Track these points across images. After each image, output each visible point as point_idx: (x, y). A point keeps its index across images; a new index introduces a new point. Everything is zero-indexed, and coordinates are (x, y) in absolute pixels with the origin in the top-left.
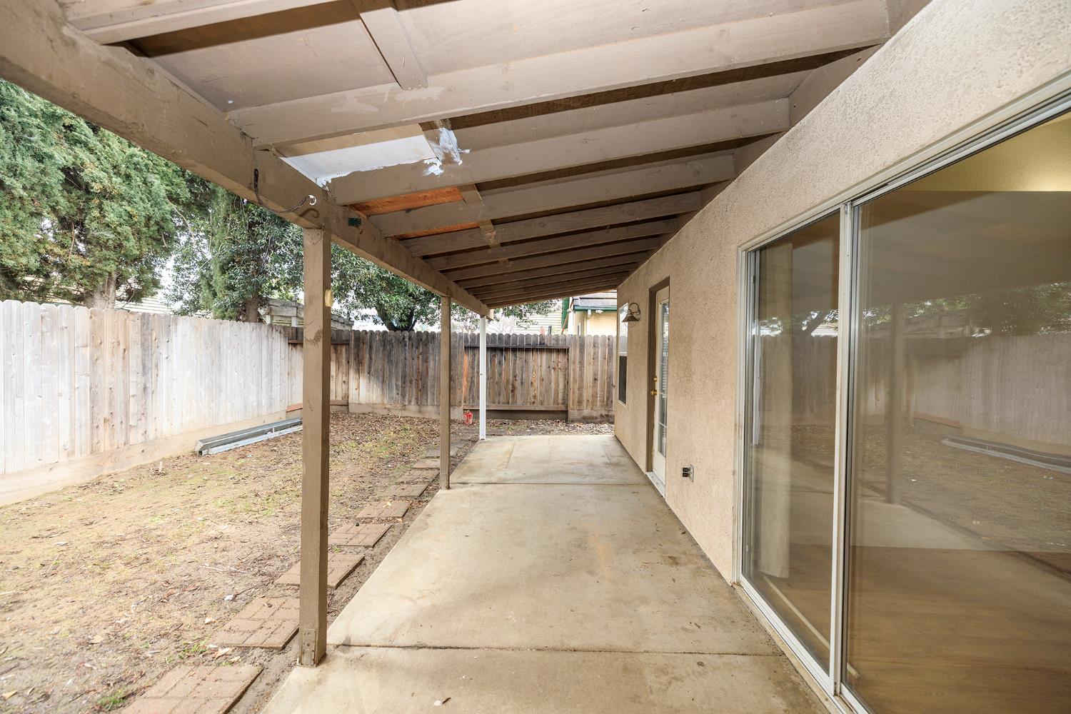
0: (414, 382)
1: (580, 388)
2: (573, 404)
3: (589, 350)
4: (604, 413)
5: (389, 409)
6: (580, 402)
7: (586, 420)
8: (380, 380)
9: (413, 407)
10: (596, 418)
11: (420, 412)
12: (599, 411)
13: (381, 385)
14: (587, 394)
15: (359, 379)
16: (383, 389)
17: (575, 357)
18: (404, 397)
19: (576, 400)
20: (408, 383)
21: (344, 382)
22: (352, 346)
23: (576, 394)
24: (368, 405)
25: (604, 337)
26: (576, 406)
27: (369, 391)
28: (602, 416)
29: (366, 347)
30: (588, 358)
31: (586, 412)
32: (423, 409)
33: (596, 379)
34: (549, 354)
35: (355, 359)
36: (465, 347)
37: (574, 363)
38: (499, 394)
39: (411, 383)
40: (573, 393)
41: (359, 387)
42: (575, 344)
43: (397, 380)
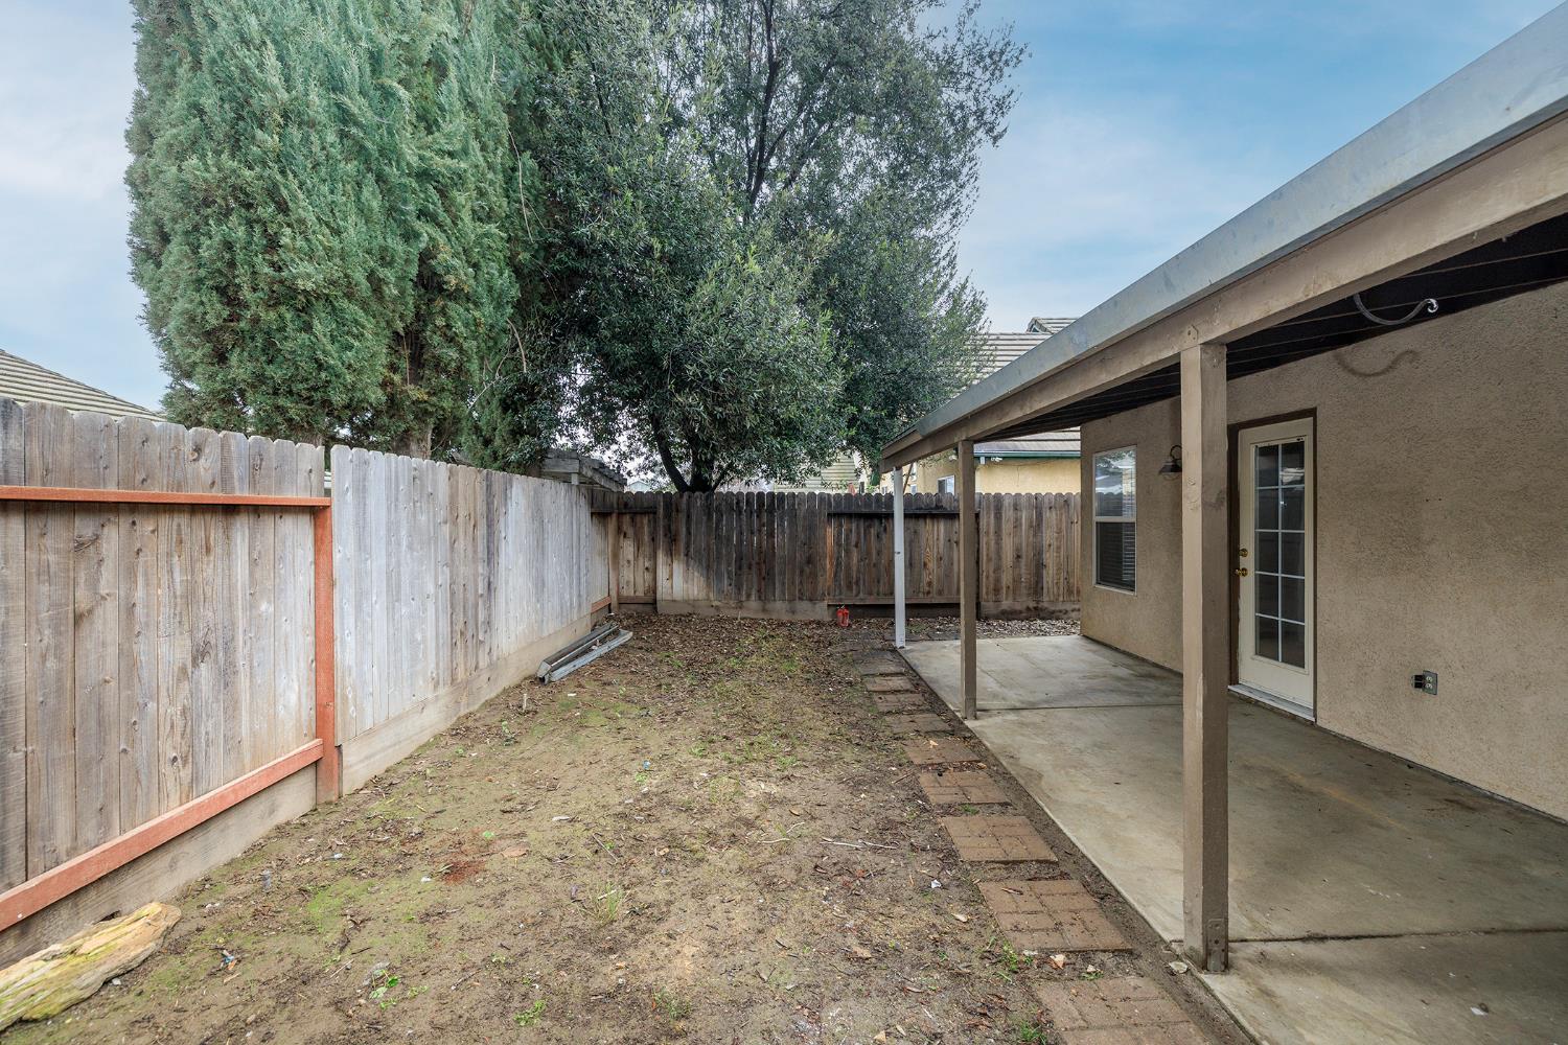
0: (754, 569)
1: (998, 569)
2: (987, 593)
3: (1008, 514)
4: (1032, 605)
5: (717, 608)
6: (997, 590)
7: (1009, 615)
8: (704, 565)
9: (754, 604)
10: (1021, 612)
11: (764, 610)
12: (1025, 602)
13: (705, 572)
14: (1006, 579)
15: (671, 565)
16: (708, 578)
17: (988, 525)
18: (739, 588)
19: (992, 586)
20: (745, 569)
21: (647, 569)
22: (661, 516)
23: (991, 579)
24: (686, 602)
25: (1029, 495)
26: (992, 597)
27: (687, 582)
28: (1028, 609)
29: (682, 517)
30: (1007, 527)
31: (1006, 604)
32: (769, 606)
33: (1019, 557)
34: (949, 522)
35: (665, 535)
36: (829, 514)
37: (987, 533)
38: (879, 582)
39: (750, 568)
40: (987, 577)
41: (671, 576)
42: (988, 507)
43: (729, 565)
